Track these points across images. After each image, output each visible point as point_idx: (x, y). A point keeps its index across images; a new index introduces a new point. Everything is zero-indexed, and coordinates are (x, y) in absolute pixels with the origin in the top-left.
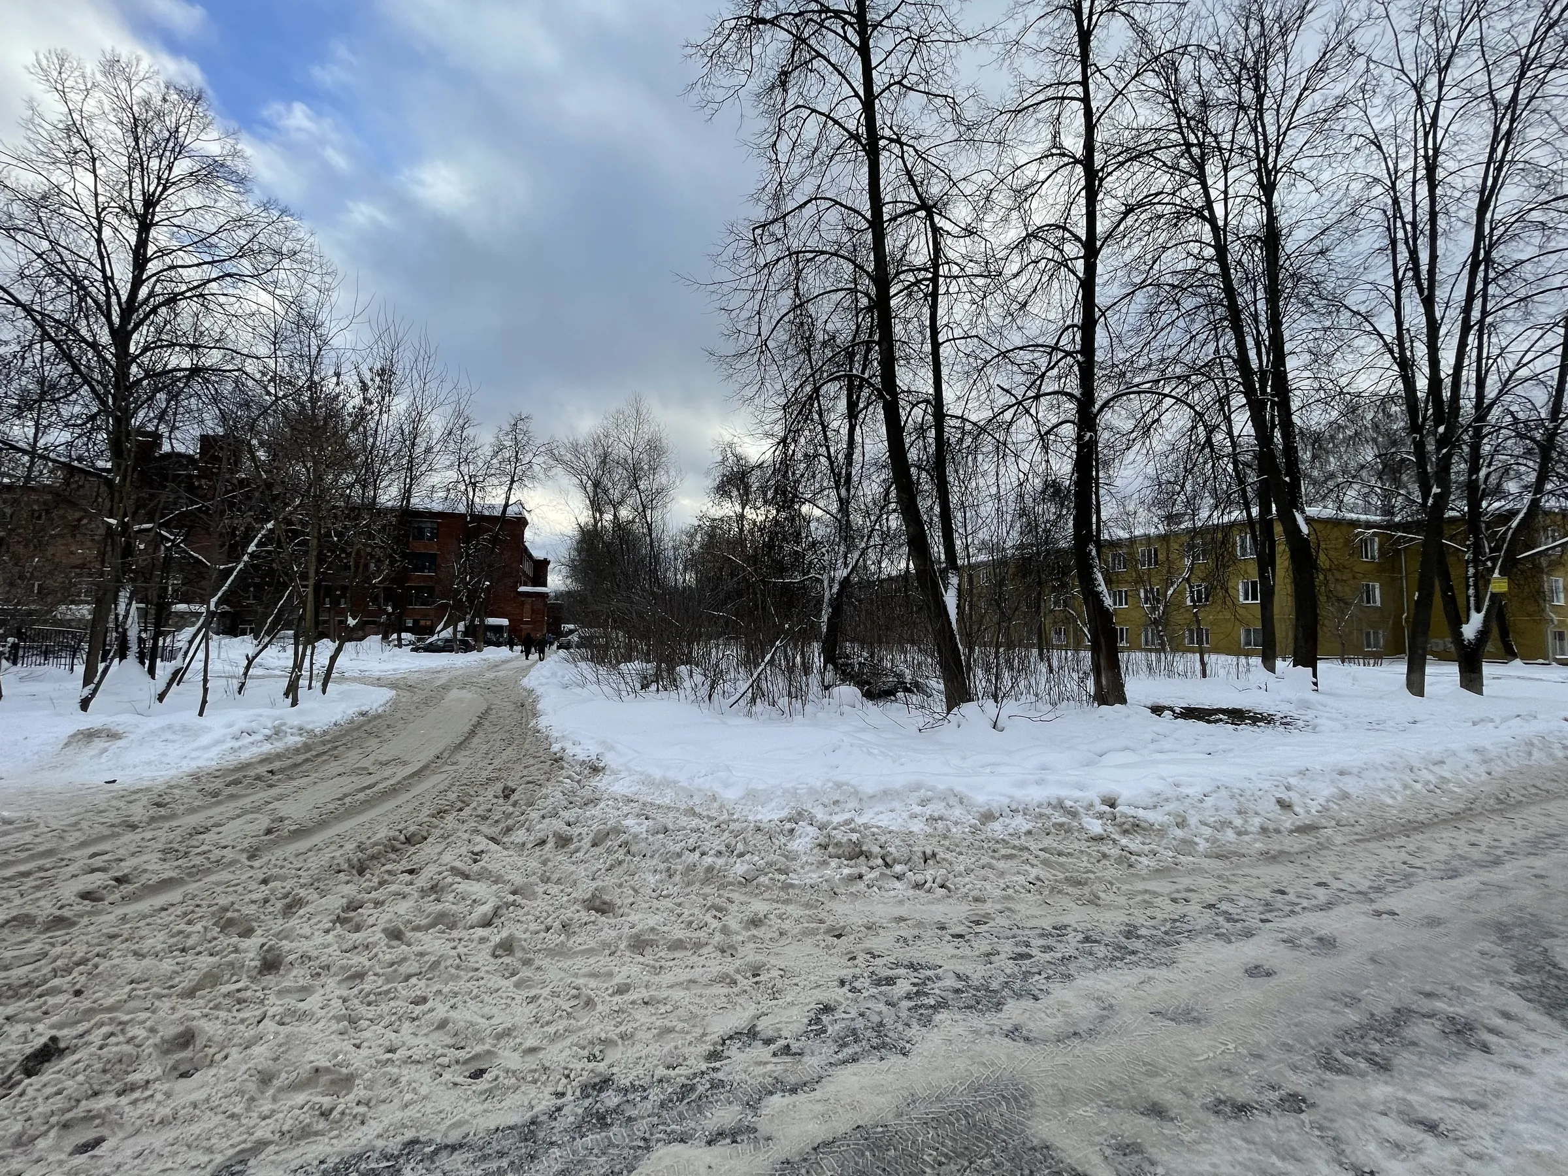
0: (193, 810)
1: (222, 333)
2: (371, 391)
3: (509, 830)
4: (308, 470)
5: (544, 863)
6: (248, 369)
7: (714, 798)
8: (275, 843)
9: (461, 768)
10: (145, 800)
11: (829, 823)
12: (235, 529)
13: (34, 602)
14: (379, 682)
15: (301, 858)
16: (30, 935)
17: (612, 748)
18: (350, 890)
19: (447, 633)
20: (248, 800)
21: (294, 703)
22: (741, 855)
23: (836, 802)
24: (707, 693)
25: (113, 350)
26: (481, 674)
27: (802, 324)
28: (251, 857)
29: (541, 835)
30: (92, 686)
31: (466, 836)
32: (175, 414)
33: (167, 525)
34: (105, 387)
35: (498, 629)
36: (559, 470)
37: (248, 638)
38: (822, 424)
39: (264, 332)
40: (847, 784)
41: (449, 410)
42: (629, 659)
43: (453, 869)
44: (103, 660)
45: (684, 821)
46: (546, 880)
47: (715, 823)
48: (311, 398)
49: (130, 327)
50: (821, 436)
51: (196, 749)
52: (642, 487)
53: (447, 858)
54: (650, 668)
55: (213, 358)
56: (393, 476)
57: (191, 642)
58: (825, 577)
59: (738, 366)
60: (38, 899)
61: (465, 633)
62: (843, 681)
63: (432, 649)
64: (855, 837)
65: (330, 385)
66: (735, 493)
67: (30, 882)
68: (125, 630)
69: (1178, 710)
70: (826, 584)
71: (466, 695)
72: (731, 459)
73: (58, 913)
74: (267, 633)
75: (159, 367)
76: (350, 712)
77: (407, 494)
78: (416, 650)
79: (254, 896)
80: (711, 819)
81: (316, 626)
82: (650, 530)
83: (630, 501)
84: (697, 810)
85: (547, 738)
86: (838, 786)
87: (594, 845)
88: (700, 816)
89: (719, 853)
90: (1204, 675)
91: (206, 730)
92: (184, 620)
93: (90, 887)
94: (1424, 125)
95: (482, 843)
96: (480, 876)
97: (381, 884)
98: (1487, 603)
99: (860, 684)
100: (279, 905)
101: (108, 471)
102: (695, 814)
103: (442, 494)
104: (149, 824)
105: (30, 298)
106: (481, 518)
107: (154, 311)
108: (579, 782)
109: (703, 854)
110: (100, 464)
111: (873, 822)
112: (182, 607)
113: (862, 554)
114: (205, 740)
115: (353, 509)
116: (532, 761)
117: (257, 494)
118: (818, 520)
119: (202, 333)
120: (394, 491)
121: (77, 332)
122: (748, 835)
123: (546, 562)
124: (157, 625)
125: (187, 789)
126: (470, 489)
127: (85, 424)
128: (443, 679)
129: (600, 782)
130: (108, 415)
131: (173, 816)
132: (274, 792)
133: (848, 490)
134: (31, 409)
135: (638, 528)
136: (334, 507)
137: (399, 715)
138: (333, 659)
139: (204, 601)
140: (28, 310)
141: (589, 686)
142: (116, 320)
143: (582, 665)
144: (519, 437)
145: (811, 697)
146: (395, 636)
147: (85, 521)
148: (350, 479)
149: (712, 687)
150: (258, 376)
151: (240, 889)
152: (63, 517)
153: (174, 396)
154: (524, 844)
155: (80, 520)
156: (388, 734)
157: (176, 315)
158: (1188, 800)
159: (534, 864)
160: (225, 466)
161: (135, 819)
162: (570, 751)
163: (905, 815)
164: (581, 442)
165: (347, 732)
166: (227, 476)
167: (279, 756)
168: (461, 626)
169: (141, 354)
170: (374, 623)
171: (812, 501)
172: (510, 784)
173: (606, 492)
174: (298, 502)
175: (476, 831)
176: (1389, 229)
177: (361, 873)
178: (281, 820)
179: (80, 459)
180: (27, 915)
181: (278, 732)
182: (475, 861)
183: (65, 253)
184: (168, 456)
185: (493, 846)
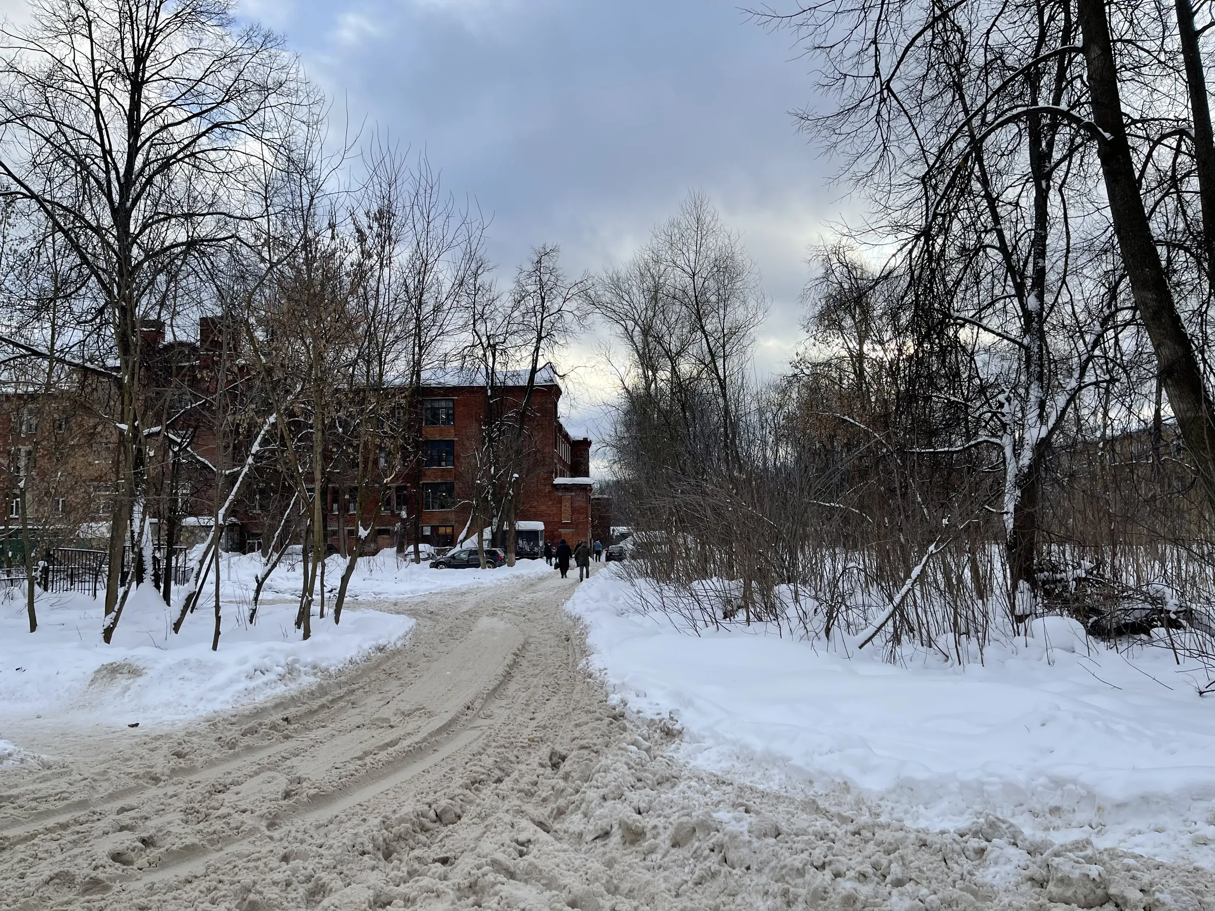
0: (211, 763)
1: (215, 195)
2: (370, 242)
3: (560, 813)
4: (307, 347)
5: (610, 864)
6: (243, 234)
7: (846, 787)
8: (294, 809)
9: (498, 722)
10: (165, 750)
11: (1046, 845)
12: (238, 425)
13: (59, 520)
14: (396, 608)
15: (323, 830)
16: (71, 896)
17: (689, 703)
18: (375, 878)
19: (471, 543)
20: (263, 754)
21: (306, 636)
22: (898, 883)
23: (1055, 810)
24: (823, 625)
25: (115, 232)
26: (514, 597)
27: (946, 43)
28: (271, 825)
29: (603, 824)
30: (113, 614)
31: (508, 818)
32: (175, 298)
33: (171, 426)
34: (110, 275)
35: (532, 535)
36: (596, 316)
37: (257, 555)
38: (988, 196)
39: (253, 185)
40: (1074, 782)
41: (458, 253)
42: (704, 574)
43: (494, 863)
44: (123, 585)
45: (803, 820)
46: (614, 890)
47: (851, 827)
48: (306, 259)
49: (129, 204)
50: (986, 218)
51: (211, 690)
52: (708, 328)
53: (486, 846)
54: (735, 587)
55: (207, 227)
56: (399, 346)
57: (202, 562)
58: (1006, 441)
59: (846, 129)
60: (76, 856)
61: (493, 542)
62: (1049, 608)
63: (455, 563)
64: (1094, 871)
65: (325, 242)
66: (848, 322)
67: (68, 836)
68: (141, 549)
70: (1008, 451)
71: (498, 624)
72: (839, 270)
73: (93, 874)
74: (275, 549)
75: (157, 246)
76: (366, 646)
77: (416, 367)
78: (435, 565)
79: (277, 876)
80: (844, 820)
81: (325, 540)
82: (723, 386)
83: (693, 349)
84: (822, 804)
85: (602, 685)
86: (1058, 783)
87: (675, 844)
88: (826, 813)
89: (863, 877)
91: (219, 666)
92: (195, 535)
93: (120, 848)
95: (528, 831)
96: (531, 876)
97: (411, 874)
99: (1081, 613)
100: (302, 890)
101: (117, 369)
102: (817, 810)
103: (457, 364)
104: (171, 777)
105: (41, 187)
106: (504, 391)
107: (149, 181)
108: (648, 750)
109: (837, 875)
110: (110, 362)
111: (1123, 848)
112: (191, 521)
113: (1072, 399)
114: (221, 678)
115: (357, 392)
116: (584, 718)
117: (258, 383)
118: (987, 350)
119: (195, 198)
120: (401, 365)
121: (82, 218)
122: (908, 851)
123: (586, 443)
124: (170, 543)
125: (205, 737)
126: (489, 354)
127: (94, 319)
128: (470, 602)
129: (679, 752)
130: (115, 305)
131: (192, 770)
132: (290, 745)
133: (1040, 297)
134: (47, 309)
135: (708, 387)
136: (337, 390)
137: (421, 650)
138: (345, 580)
139: (213, 513)
140: (41, 201)
141: (652, 614)
142: (116, 197)
143: (641, 582)
144: (545, 278)
145: (992, 633)
146: (411, 548)
147: (100, 428)
148: (350, 354)
149: (830, 617)
150: (251, 241)
151: (260, 864)
152: (81, 426)
153: (173, 277)
154: (581, 835)
155: (95, 427)
156: (408, 675)
157: (171, 181)
159: (596, 866)
160: (226, 353)
161: (158, 770)
162: (635, 704)
163: (1185, 839)
164: (623, 274)
165: (365, 672)
166: (228, 364)
167: (294, 700)
168: (487, 533)
169: (140, 233)
170: (386, 532)
171: (976, 322)
172: (559, 749)
173: (659, 339)
174: (299, 388)
175: (521, 812)
177: (387, 856)
178: (299, 781)
179: (91, 359)
180: (67, 873)
181: (291, 671)
182: (521, 854)
183: (69, 132)
184: (171, 346)
185: (542, 835)
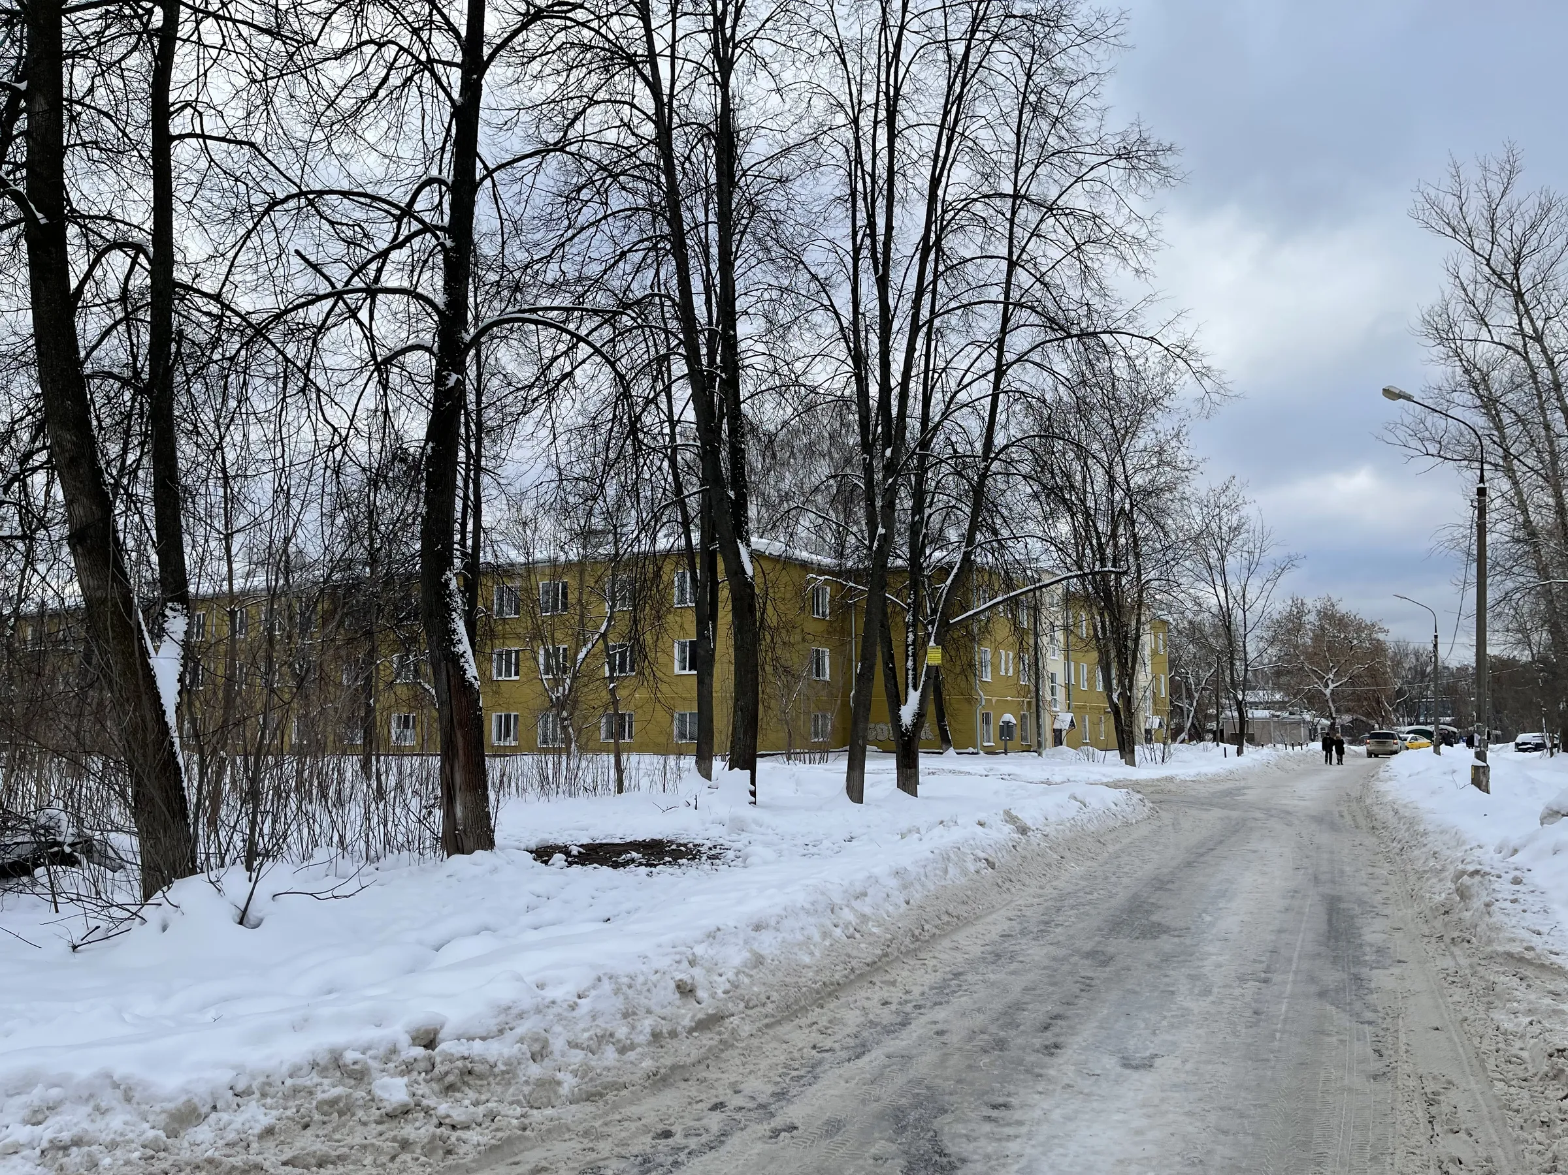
69: (575, 851)
90: (620, 790)
94: (887, 52)
98: (923, 679)
158: (555, 1010)
176: (850, 175)
